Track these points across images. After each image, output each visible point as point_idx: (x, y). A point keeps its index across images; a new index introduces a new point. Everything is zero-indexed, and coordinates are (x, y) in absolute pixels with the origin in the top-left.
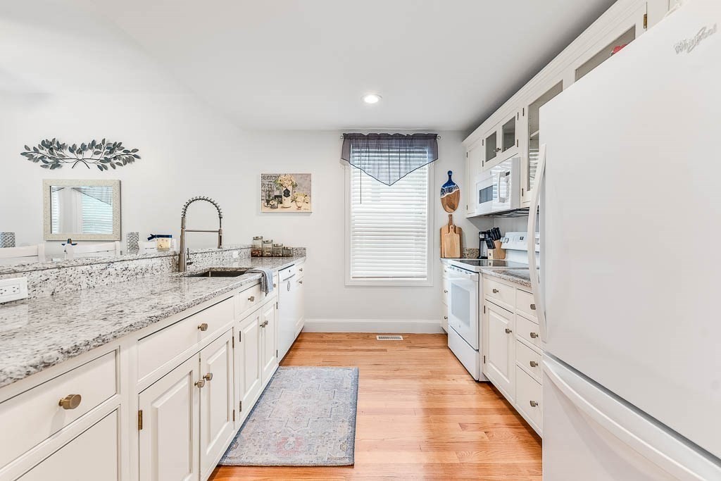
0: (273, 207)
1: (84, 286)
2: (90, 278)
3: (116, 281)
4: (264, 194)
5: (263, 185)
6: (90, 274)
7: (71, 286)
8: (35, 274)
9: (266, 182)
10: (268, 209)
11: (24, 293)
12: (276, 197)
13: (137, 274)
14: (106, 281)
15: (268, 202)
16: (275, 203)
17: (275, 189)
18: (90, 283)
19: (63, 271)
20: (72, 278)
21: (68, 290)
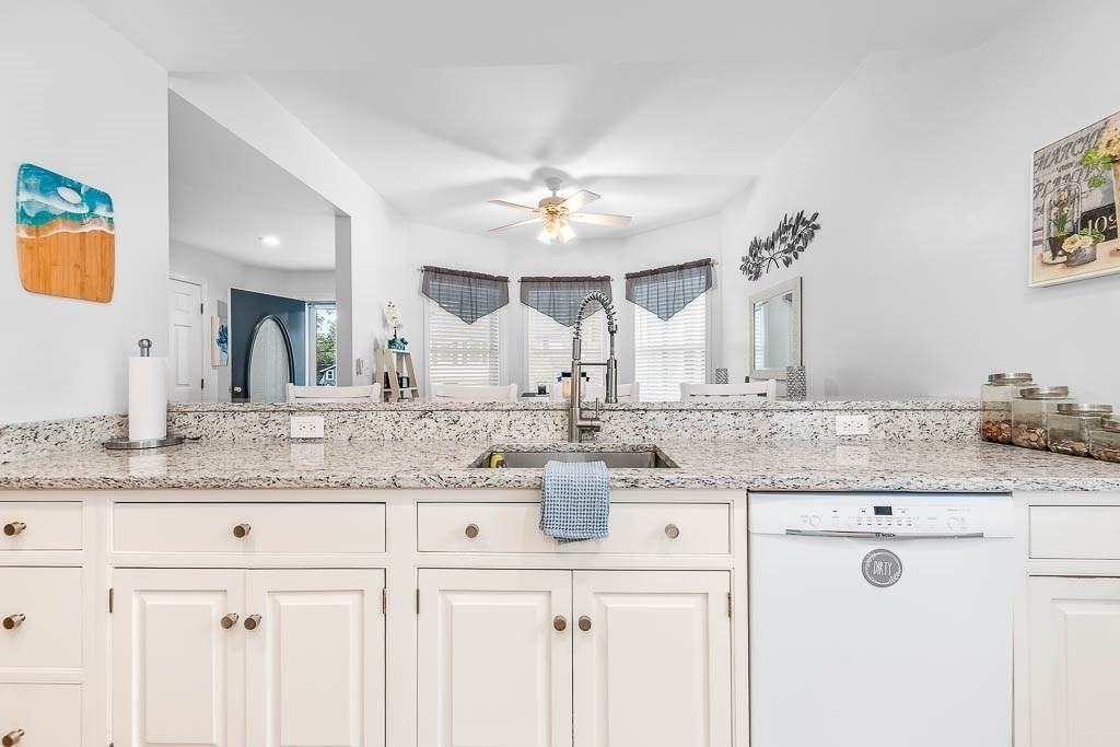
0: (1073, 260)
1: (388, 436)
2: (396, 427)
3: (436, 438)
4: (1043, 221)
5: (1040, 188)
6: (396, 423)
7: (372, 434)
8: (332, 414)
9: (1052, 174)
10: (1059, 274)
11: (319, 433)
12: (1088, 217)
13: (476, 432)
14: (421, 435)
15: (1055, 245)
16: (1083, 241)
17: (1085, 187)
18: (396, 433)
19: (362, 415)
20: (372, 425)
21: (368, 437)
